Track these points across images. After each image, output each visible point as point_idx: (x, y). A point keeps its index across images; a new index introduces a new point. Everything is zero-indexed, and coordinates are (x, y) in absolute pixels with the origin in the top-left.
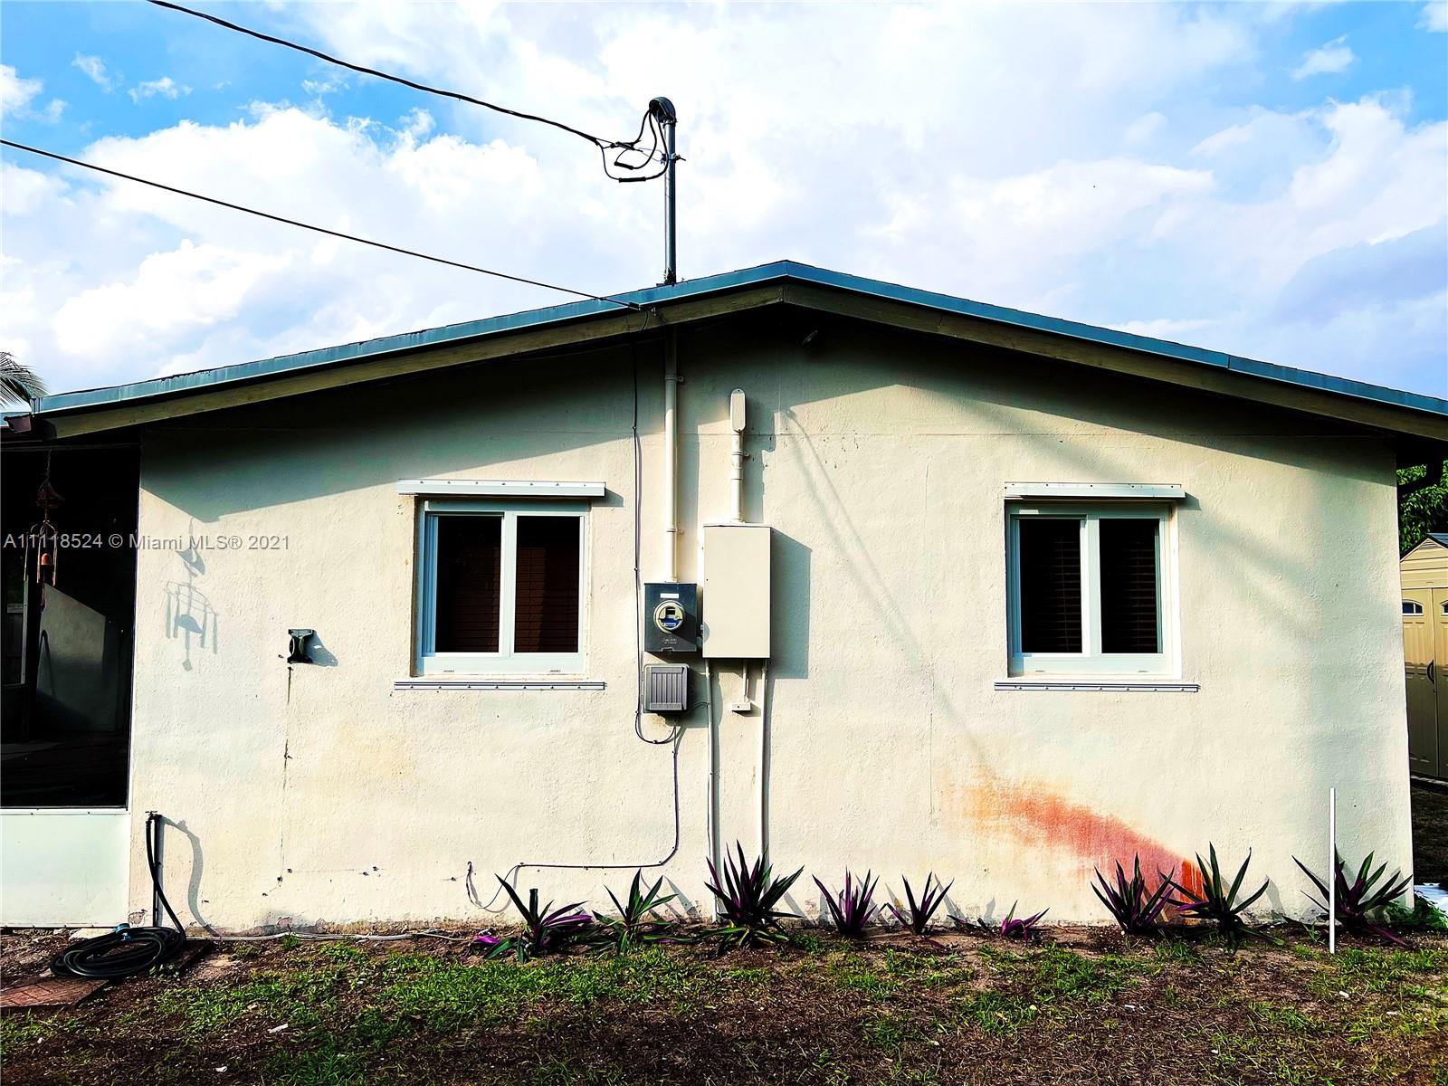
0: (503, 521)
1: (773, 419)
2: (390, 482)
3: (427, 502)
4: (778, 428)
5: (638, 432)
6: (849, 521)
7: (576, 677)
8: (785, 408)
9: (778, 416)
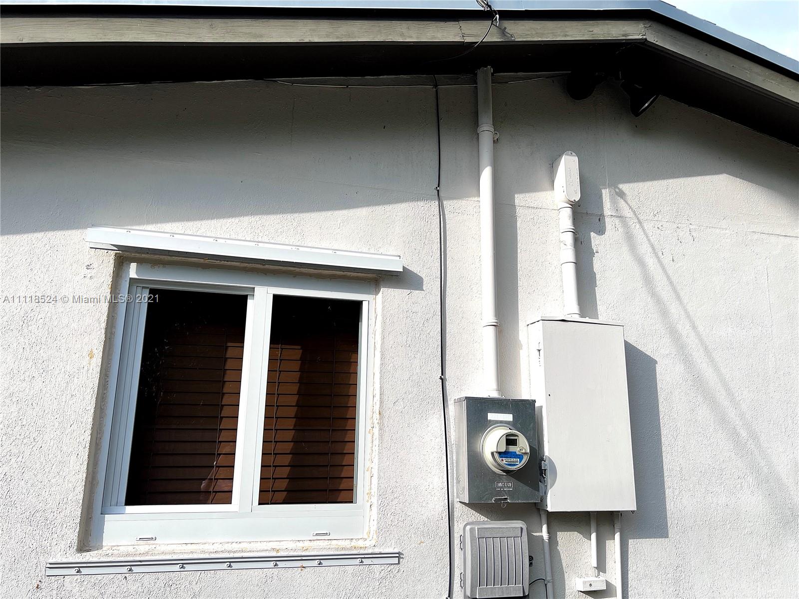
0: (250, 303)
1: (601, 196)
2: (77, 228)
3: (133, 266)
4: (608, 209)
5: (441, 194)
6: (694, 327)
7: (354, 543)
8: (613, 185)
9: (606, 193)
